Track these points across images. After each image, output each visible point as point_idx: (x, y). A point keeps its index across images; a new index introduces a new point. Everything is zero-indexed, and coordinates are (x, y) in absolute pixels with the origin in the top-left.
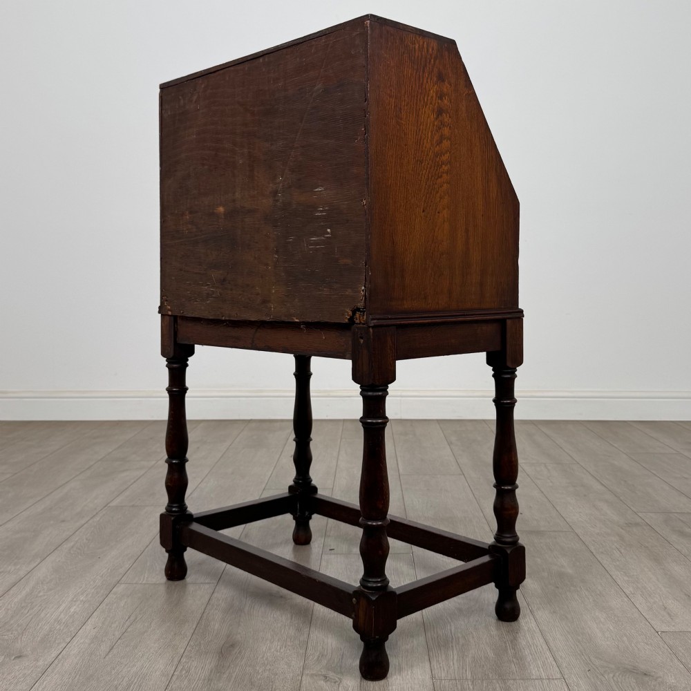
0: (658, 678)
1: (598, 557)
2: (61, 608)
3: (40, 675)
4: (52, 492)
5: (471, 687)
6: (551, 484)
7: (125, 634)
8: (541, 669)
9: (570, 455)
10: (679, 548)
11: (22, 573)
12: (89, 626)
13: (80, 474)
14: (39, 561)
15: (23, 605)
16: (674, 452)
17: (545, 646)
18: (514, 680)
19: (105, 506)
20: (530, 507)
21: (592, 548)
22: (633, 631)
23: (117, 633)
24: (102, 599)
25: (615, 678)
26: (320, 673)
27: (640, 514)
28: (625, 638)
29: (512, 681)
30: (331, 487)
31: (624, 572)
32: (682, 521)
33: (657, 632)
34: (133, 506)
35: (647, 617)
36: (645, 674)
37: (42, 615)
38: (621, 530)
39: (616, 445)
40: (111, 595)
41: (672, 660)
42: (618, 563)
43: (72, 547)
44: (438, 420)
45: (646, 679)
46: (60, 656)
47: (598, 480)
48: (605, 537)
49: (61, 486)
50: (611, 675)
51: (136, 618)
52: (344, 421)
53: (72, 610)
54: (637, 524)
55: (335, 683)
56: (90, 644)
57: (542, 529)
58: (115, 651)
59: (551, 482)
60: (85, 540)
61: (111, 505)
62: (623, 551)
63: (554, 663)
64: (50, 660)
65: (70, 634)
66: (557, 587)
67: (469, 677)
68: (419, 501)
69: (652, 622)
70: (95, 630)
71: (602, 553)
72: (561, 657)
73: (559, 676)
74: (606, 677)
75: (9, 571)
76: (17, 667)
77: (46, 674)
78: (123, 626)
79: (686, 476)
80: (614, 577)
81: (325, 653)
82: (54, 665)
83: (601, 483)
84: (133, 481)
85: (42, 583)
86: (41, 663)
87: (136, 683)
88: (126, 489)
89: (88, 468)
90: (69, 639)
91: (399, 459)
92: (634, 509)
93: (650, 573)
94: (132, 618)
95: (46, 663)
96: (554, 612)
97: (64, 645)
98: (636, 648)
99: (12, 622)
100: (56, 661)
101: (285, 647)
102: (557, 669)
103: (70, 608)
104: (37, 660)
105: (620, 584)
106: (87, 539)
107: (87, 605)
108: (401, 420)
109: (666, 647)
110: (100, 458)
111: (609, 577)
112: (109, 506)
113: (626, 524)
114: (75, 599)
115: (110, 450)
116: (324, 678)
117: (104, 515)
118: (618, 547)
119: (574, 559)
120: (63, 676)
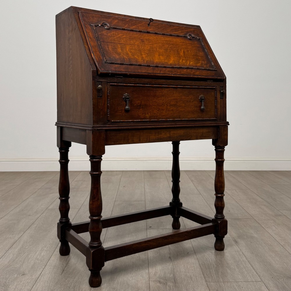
1: (266, 229)
2: (37, 253)
3: (35, 282)
4: (21, 203)
5: (223, 285)
6: (240, 198)
7: (68, 264)
8: (252, 277)
9: (245, 186)
11: (16, 238)
12: (51, 261)
13: (32, 195)
14: (22, 233)
15: (20, 252)
16: (290, 184)
17: (251, 268)
19: (47, 209)
20: (233, 208)
21: (263, 226)
24: (54, 249)
25: (284, 281)
26: (157, 280)
27: (280, 211)
28: (285, 264)
29: (240, 283)
30: (144, 200)
31: (279, 236)
37: (30, 256)
38: (274, 218)
42: (275, 232)
43: (36, 227)
44: (184, 171)
46: (42, 274)
47: (260, 197)
48: (267, 221)
49: (25, 200)
50: (282, 279)
52: (144, 171)
53: (42, 254)
54: (280, 215)
55: (164, 284)
56: (53, 269)
57: (240, 218)
58: (65, 272)
59: (239, 197)
60: (41, 224)
61: (49, 208)
62: (276, 227)
63: (257, 274)
64: (37, 276)
65: (43, 264)
66: (251, 242)
67: (222, 281)
70: (54, 263)
71: (268, 228)
72: (259, 272)
73: (260, 280)
74: (280, 280)
75: (11, 237)
76: (24, 279)
78: (66, 261)
80: (275, 238)
81: (157, 272)
84: (56, 198)
85: (26, 242)
86: (33, 277)
87: (77, 285)
88: (54, 201)
89: (35, 192)
90: (44, 267)
92: (277, 209)
93: (290, 236)
95: (36, 277)
96: (252, 253)
97: (42, 269)
99: (17, 259)
100: (40, 277)
102: (259, 277)
103: (41, 253)
105: (278, 241)
106: (42, 223)
107: (48, 252)
108: (168, 171)
110: (39, 188)
111: (272, 238)
112: (48, 209)
113: (275, 215)
114: (42, 250)
115: (43, 184)
116: (159, 282)
117: (47, 213)
118: (274, 225)
119: (256, 230)
120: (45, 283)
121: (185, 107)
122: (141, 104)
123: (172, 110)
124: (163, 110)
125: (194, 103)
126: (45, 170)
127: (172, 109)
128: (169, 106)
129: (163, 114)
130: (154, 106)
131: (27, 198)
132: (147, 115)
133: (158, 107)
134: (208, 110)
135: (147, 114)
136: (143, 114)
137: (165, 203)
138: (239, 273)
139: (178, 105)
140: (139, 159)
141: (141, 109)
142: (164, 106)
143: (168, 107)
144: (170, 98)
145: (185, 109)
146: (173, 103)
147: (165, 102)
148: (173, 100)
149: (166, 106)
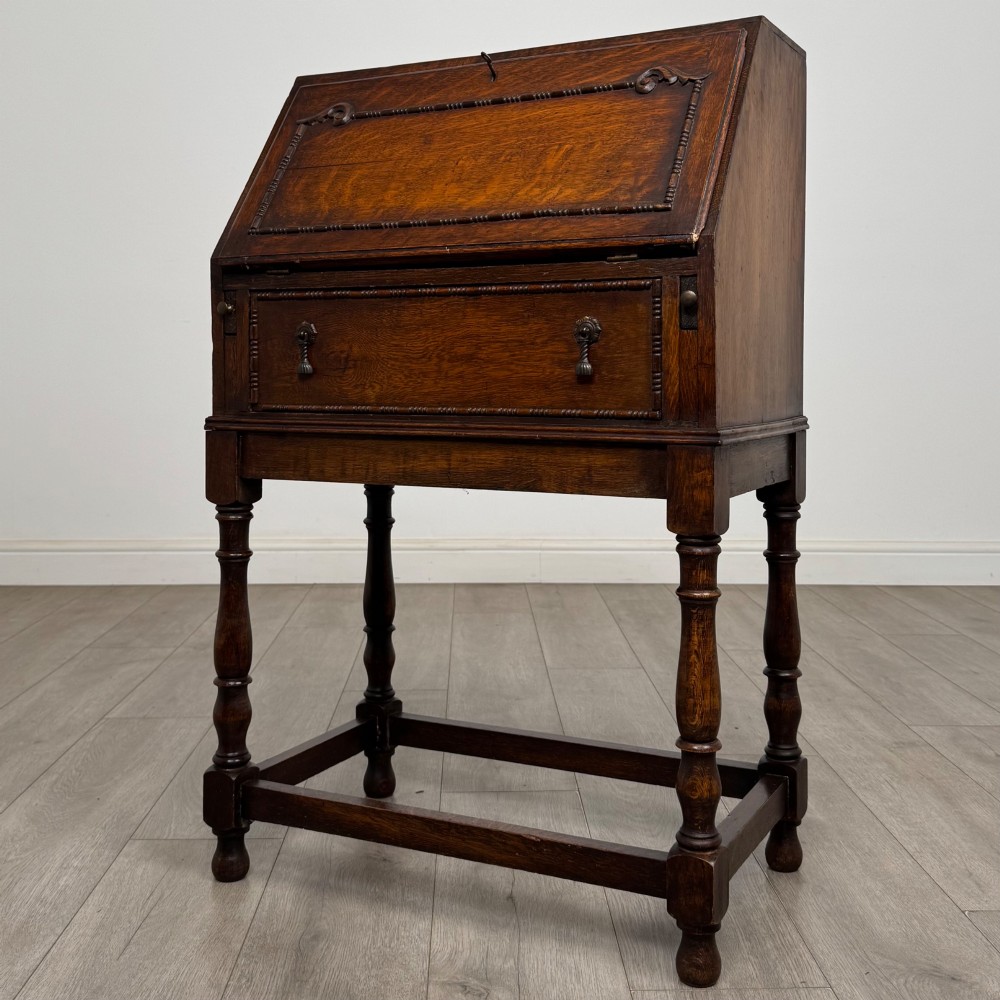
0: (973, 984)
1: (860, 795)
2: (45, 880)
3: (19, 987)
4: (18, 697)
7: (148, 921)
8: (795, 973)
10: (980, 780)
12: (89, 910)
13: (59, 668)
16: (955, 633)
17: (795, 936)
18: (755, 989)
19: (101, 719)
20: (749, 718)
21: (850, 782)
22: (926, 910)
23: (134, 919)
24: (107, 864)
25: (908, 986)
26: (455, 981)
27: (914, 728)
28: (915, 922)
30: (445, 687)
31: (902, 819)
32: (979, 739)
33: (963, 912)
34: (144, 718)
35: (944, 888)
36: (953, 979)
37: (16, 891)
38: (889, 753)
39: (864, 622)
40: (121, 859)
41: (990, 956)
42: (890, 804)
43: (56, 782)
44: (595, 584)
45: (956, 986)
46: (49, 956)
48: (865, 764)
49: (31, 687)
50: (902, 980)
51: (162, 895)
52: (456, 585)
53: (62, 883)
54: (912, 744)
55: (480, 995)
56: (93, 937)
58: (133, 948)
60: (74, 772)
61: (110, 716)
62: (895, 786)
63: (813, 962)
64: (32, 963)
65: (60, 920)
68: (580, 710)
69: (952, 896)
70: (101, 914)
71: (865, 788)
72: (822, 952)
73: (822, 982)
74: (894, 983)
77: (28, 986)
78: (143, 907)
79: (975, 669)
80: (888, 826)
81: (460, 948)
82: (39, 971)
83: (851, 681)
84: (141, 679)
85: (12, 840)
86: (18, 968)
88: (131, 692)
89: (72, 658)
90: (59, 931)
91: (544, 644)
92: (905, 721)
93: (940, 819)
94: (156, 895)
95: (27, 968)
97: (52, 938)
98: (934, 938)
100: (42, 966)
101: (398, 939)
102: (818, 971)
103: (58, 879)
104: (13, 964)
105: (897, 836)
106: (77, 770)
107: (84, 875)
108: (540, 585)
109: (980, 935)
110: (88, 643)
111: (879, 825)
112: (108, 719)
113: (896, 743)
114: (65, 866)
115: (103, 631)
116: (462, 989)
117: (101, 732)
118: (888, 779)
119: (824, 798)
120: (55, 989)
121: (512, 363)
122: (348, 356)
123: (460, 377)
124: (425, 374)
125: (550, 348)
126: (116, 583)
127: (457, 370)
128: (449, 361)
129: (426, 391)
130: (393, 362)
131: (40, 681)
132: (369, 392)
133: (408, 364)
134: (618, 376)
135: (371, 386)
136: (356, 387)
137: (518, 699)
138: (751, 957)
139: (483, 356)
140: (441, 545)
141: (351, 371)
142: (430, 359)
143: (445, 365)
144: (450, 334)
145: (511, 370)
146: (462, 350)
147: (431, 348)
148: (463, 338)
149: (435, 360)
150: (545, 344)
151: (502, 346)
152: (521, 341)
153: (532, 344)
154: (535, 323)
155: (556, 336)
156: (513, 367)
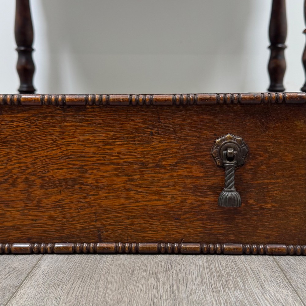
121: (130, 190)
123: (59, 206)
125: (180, 172)
127: (54, 198)
128: (42, 187)
129: (10, 224)
139: (90, 181)
142: (14, 185)
143: (37, 192)
144: (42, 153)
145: (129, 198)
146: (60, 173)
147: (14, 171)
148: (61, 158)
149: (21, 186)
150: (174, 167)
151: (116, 169)
152: (143, 164)
153: (158, 166)
154: (161, 142)
155: (187, 158)
156: (132, 194)
